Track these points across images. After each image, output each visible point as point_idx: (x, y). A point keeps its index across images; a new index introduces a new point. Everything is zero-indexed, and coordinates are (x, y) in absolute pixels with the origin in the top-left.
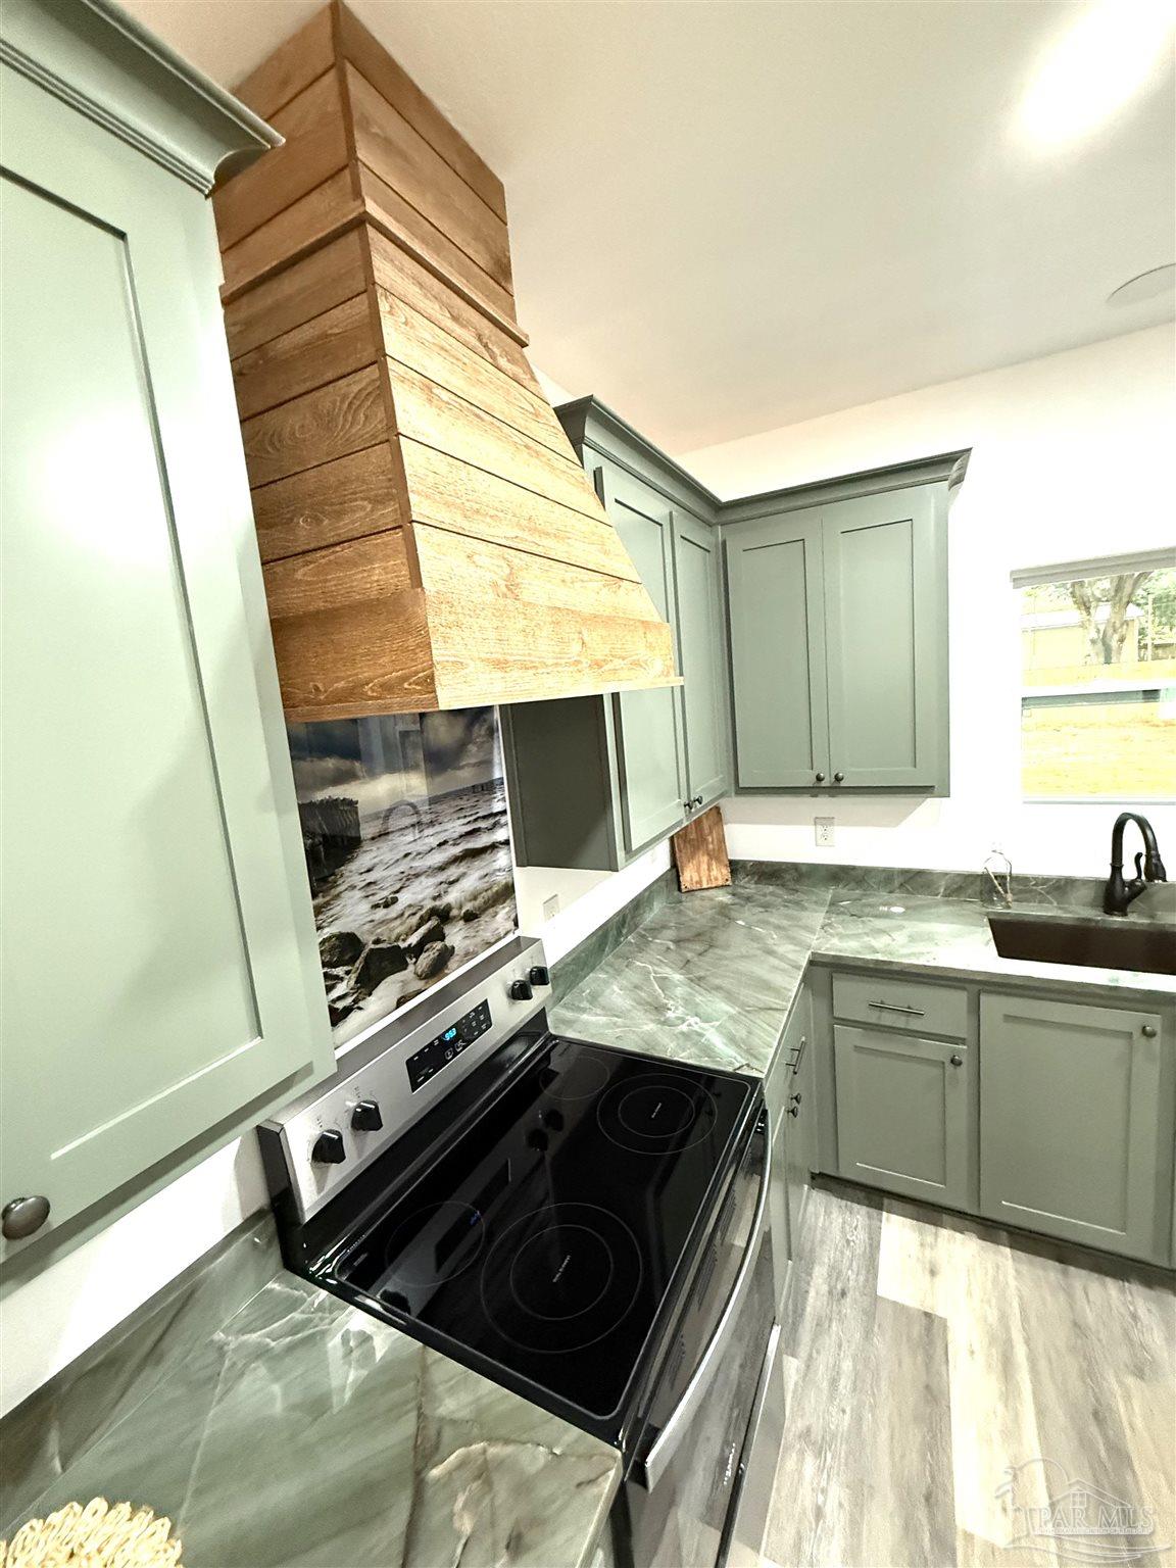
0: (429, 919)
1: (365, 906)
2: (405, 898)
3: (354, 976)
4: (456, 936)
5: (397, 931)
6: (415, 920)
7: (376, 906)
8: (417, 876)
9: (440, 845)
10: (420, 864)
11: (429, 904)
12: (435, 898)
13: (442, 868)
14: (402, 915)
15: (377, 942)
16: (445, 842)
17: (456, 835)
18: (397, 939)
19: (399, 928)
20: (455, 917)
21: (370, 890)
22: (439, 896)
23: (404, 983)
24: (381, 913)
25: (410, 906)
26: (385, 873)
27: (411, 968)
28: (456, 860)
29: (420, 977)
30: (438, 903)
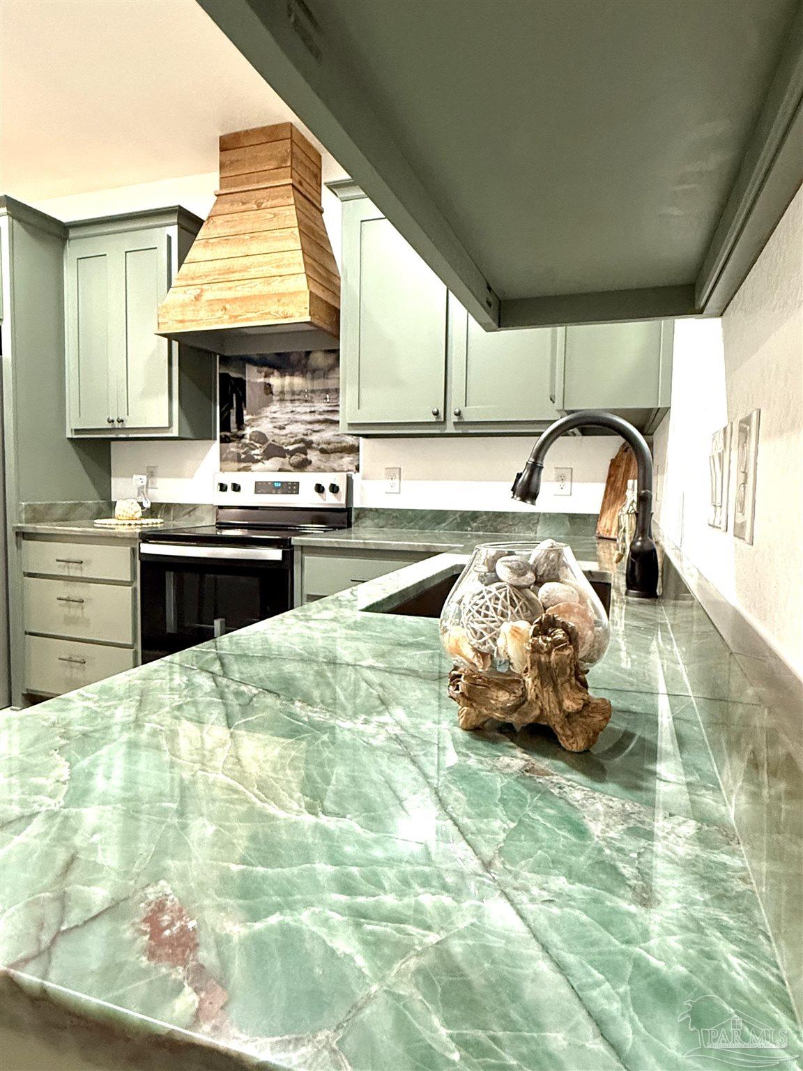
0: (300, 442)
1: (271, 426)
2: (289, 429)
3: (262, 451)
4: (313, 456)
5: (284, 441)
6: (293, 440)
7: (275, 427)
8: (297, 422)
9: (311, 412)
10: (298, 417)
11: (300, 436)
12: (304, 435)
13: (311, 423)
14: (286, 435)
15: (274, 441)
16: (314, 412)
17: (321, 410)
18: (283, 444)
19: (284, 440)
20: (314, 448)
21: (275, 420)
22: (307, 435)
23: (283, 464)
24: (277, 431)
25: (291, 433)
26: (281, 416)
27: (287, 459)
28: (319, 422)
29: (291, 465)
30: (305, 437)
